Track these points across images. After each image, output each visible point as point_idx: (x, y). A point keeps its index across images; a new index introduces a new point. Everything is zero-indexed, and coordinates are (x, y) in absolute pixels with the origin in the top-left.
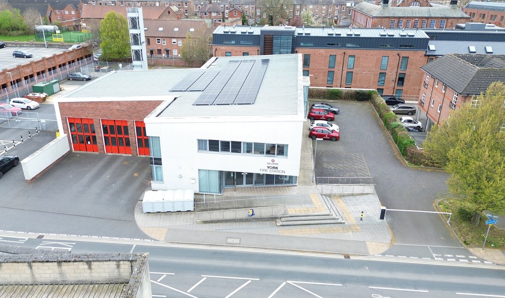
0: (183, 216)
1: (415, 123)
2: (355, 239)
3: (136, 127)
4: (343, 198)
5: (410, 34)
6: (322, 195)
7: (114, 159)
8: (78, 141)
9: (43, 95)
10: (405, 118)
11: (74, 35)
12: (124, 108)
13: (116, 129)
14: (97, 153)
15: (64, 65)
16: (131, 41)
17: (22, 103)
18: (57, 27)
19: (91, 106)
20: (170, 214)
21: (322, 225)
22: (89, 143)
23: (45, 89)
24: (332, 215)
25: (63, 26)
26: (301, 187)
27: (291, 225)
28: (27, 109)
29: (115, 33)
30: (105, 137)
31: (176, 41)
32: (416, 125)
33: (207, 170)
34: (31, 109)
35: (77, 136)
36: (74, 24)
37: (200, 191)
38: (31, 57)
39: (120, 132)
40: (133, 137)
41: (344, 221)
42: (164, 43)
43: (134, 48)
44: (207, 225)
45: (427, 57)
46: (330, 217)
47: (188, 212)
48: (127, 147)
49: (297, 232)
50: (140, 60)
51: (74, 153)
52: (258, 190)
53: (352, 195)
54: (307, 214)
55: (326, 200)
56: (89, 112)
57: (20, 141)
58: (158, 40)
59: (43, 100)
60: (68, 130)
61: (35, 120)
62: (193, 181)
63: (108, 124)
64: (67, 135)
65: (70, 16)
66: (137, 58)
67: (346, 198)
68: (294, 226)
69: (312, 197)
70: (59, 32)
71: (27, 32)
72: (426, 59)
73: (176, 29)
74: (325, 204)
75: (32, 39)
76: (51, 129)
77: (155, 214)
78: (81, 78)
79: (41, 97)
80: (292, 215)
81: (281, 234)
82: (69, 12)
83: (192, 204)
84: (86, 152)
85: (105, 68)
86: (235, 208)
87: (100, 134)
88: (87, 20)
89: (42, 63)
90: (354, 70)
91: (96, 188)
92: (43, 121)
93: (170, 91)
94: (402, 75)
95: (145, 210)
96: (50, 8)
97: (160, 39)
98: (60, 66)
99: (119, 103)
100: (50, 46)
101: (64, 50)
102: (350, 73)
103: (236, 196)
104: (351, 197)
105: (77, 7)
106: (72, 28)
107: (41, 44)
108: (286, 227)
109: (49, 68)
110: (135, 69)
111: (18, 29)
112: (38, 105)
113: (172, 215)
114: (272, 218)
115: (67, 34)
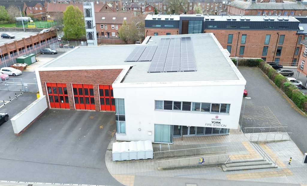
0: (145, 164)
1: (298, 82)
2: (291, 182)
3: (99, 89)
4: (268, 145)
5: (285, 19)
6: (251, 142)
7: (82, 114)
8: (54, 101)
9: (24, 65)
10: (290, 79)
11: (42, 23)
12: (91, 75)
13: (83, 92)
14: (69, 109)
15: (38, 43)
16: (86, 25)
17: (9, 71)
18: (31, 18)
19: (64, 74)
20: (134, 162)
21: (260, 170)
22: (62, 102)
23: (25, 61)
24: (266, 160)
25: (34, 17)
26: (232, 135)
27: (235, 170)
28: (13, 75)
29: (74, 20)
30: (74, 97)
31: (114, 27)
32: (298, 84)
33: (161, 124)
34: (16, 76)
35: (53, 96)
36: (42, 16)
37: (155, 141)
38: (14, 38)
39: (87, 94)
40: (97, 97)
41: (276, 166)
42: (106, 28)
43: (88, 30)
44: (167, 171)
45: (298, 35)
46: (264, 162)
47: (149, 160)
48: (92, 105)
49: (241, 177)
50: (92, 39)
51: (51, 109)
52: (200, 139)
53: (274, 141)
54: (246, 160)
55: (256, 147)
56: (63, 78)
57: (9, 101)
58: (101, 26)
59: (24, 69)
60: (46, 93)
61: (19, 84)
62: (150, 133)
63: (78, 87)
64: (45, 96)
65: (39, 11)
66: (90, 38)
67: (270, 144)
68: (238, 171)
69: (244, 145)
70: (32, 21)
71: (10, 22)
72: (297, 36)
73: (114, 18)
74: (256, 151)
75: (14, 26)
76: (32, 91)
77: (122, 162)
78: (51, 52)
79: (23, 66)
80: (233, 161)
81: (229, 179)
82: (38, 9)
83: (152, 153)
84: (59, 109)
85: (67, 45)
86: (186, 156)
87: (71, 95)
88: (51, 13)
89: (22, 42)
90: (246, 45)
91: (71, 139)
92: (26, 84)
93: (125, 61)
94: (280, 48)
95: (114, 159)
96: (25, 6)
97: (103, 25)
98: (35, 44)
99: (86, 71)
100: (27, 30)
101: (37, 33)
102: (243, 47)
103: (184, 145)
104: (274, 143)
105: (44, 5)
106: (41, 19)
107: (20, 29)
108: (231, 172)
109: (27, 45)
110: (89, 46)
111: (4, 20)
112: (21, 72)
113: (136, 162)
114: (219, 164)
115: (38, 23)
